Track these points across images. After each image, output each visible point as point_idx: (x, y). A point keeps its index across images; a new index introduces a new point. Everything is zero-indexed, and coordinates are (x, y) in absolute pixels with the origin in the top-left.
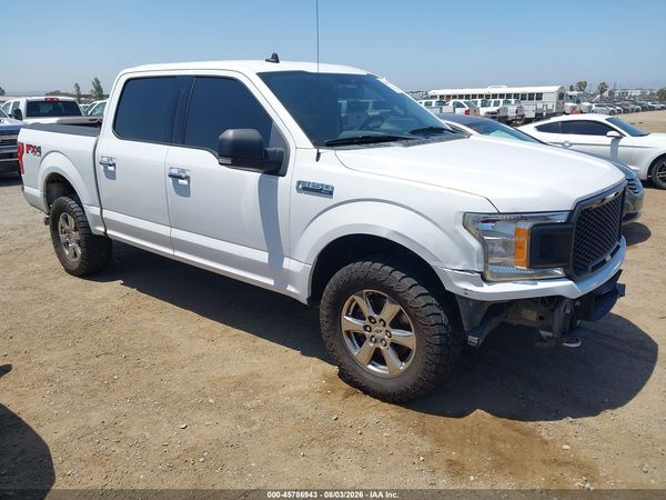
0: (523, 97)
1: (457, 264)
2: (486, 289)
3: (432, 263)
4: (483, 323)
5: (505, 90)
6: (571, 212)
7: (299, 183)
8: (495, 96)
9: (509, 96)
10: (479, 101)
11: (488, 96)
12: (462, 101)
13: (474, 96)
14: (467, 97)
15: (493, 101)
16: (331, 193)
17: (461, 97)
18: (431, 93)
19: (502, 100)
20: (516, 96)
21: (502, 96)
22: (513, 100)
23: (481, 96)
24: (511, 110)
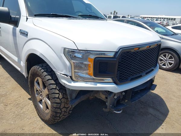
0: (169, 19)
1: (62, 71)
2: (73, 84)
3: (54, 70)
4: (76, 98)
5: (164, 17)
6: (116, 53)
7: (20, 30)
8: (160, 18)
9: (165, 18)
10: (155, 19)
11: (158, 18)
12: (149, 19)
13: (154, 18)
14: (152, 18)
15: (159, 19)
16: (27, 35)
17: (150, 18)
18: (141, 16)
19: (162, 20)
20: (167, 18)
21: (163, 18)
22: (166, 20)
23: (156, 18)
24: (165, 23)
